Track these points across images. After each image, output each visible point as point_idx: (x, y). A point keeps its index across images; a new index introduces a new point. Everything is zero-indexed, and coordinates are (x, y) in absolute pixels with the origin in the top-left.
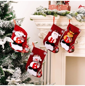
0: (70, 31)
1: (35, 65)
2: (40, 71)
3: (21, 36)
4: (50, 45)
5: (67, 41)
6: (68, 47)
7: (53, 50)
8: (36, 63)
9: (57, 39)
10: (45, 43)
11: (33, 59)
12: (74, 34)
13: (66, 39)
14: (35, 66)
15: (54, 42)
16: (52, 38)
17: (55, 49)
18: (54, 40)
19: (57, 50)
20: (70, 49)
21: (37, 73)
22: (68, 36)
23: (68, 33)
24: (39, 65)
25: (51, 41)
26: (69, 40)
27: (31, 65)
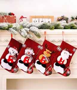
0: (46, 50)
4: (60, 67)
5: (43, 61)
6: (45, 69)
7: (64, 73)
9: (67, 59)
10: (54, 64)
11: (25, 52)
12: (51, 52)
13: (42, 59)
15: (65, 63)
16: (61, 59)
17: (66, 71)
18: (64, 61)
19: (68, 72)
20: (46, 71)
21: (28, 68)
22: (44, 56)
23: (45, 52)
25: (61, 62)
26: (46, 60)
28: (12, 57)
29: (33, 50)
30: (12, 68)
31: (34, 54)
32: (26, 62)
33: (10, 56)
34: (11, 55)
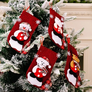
1: (22, 35)
2: (27, 45)
3: (44, 66)
8: (23, 32)
14: (21, 37)
24: (27, 35)
27: (16, 34)
28: (41, 70)
29: (30, 26)
30: (43, 84)
31: (30, 30)
32: (21, 38)
33: (38, 69)
34: (39, 67)
